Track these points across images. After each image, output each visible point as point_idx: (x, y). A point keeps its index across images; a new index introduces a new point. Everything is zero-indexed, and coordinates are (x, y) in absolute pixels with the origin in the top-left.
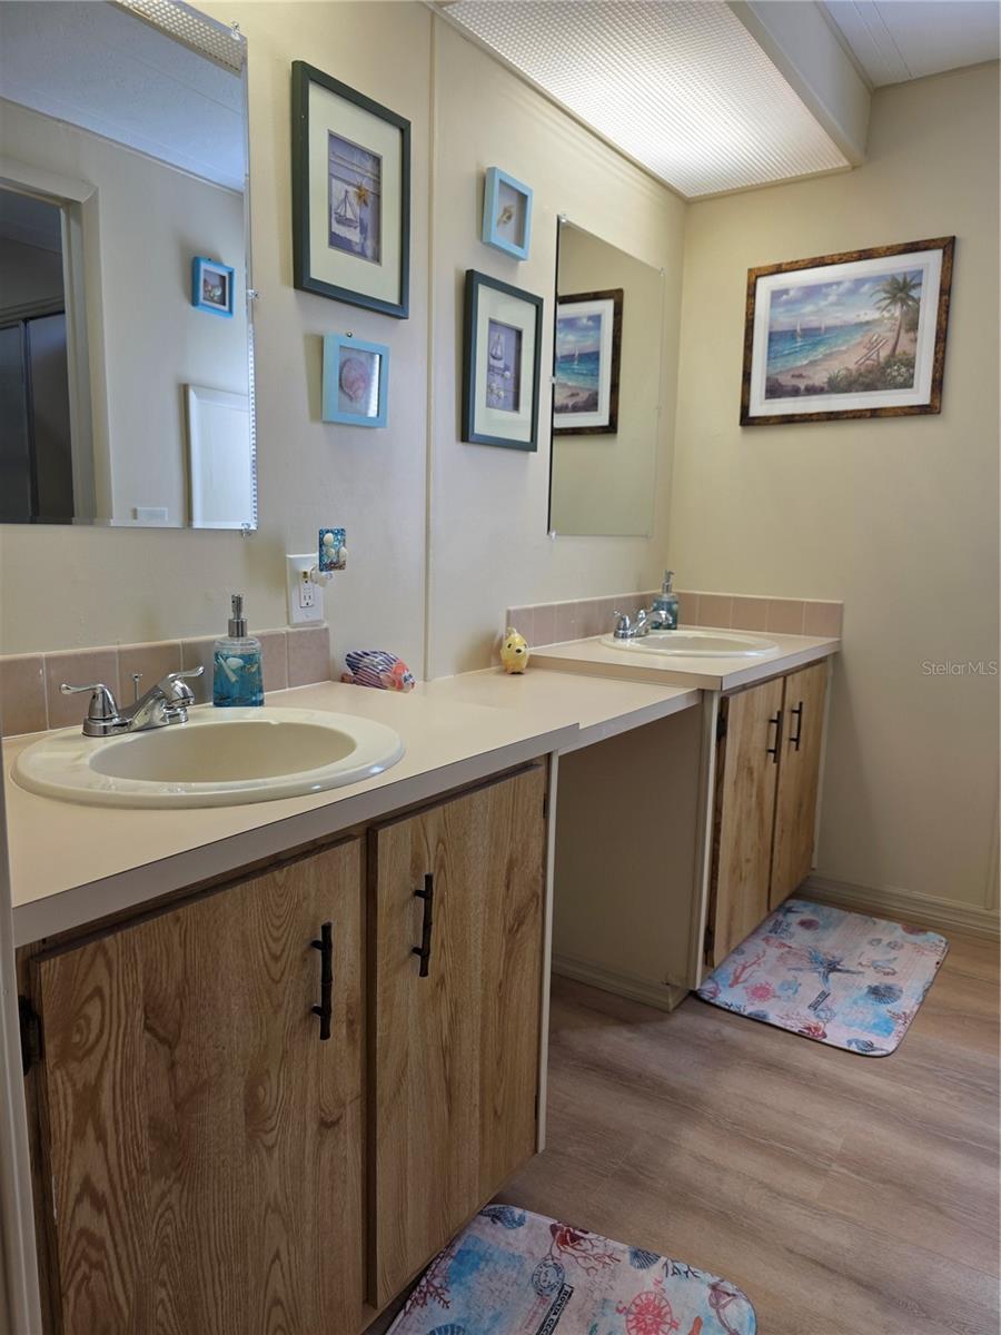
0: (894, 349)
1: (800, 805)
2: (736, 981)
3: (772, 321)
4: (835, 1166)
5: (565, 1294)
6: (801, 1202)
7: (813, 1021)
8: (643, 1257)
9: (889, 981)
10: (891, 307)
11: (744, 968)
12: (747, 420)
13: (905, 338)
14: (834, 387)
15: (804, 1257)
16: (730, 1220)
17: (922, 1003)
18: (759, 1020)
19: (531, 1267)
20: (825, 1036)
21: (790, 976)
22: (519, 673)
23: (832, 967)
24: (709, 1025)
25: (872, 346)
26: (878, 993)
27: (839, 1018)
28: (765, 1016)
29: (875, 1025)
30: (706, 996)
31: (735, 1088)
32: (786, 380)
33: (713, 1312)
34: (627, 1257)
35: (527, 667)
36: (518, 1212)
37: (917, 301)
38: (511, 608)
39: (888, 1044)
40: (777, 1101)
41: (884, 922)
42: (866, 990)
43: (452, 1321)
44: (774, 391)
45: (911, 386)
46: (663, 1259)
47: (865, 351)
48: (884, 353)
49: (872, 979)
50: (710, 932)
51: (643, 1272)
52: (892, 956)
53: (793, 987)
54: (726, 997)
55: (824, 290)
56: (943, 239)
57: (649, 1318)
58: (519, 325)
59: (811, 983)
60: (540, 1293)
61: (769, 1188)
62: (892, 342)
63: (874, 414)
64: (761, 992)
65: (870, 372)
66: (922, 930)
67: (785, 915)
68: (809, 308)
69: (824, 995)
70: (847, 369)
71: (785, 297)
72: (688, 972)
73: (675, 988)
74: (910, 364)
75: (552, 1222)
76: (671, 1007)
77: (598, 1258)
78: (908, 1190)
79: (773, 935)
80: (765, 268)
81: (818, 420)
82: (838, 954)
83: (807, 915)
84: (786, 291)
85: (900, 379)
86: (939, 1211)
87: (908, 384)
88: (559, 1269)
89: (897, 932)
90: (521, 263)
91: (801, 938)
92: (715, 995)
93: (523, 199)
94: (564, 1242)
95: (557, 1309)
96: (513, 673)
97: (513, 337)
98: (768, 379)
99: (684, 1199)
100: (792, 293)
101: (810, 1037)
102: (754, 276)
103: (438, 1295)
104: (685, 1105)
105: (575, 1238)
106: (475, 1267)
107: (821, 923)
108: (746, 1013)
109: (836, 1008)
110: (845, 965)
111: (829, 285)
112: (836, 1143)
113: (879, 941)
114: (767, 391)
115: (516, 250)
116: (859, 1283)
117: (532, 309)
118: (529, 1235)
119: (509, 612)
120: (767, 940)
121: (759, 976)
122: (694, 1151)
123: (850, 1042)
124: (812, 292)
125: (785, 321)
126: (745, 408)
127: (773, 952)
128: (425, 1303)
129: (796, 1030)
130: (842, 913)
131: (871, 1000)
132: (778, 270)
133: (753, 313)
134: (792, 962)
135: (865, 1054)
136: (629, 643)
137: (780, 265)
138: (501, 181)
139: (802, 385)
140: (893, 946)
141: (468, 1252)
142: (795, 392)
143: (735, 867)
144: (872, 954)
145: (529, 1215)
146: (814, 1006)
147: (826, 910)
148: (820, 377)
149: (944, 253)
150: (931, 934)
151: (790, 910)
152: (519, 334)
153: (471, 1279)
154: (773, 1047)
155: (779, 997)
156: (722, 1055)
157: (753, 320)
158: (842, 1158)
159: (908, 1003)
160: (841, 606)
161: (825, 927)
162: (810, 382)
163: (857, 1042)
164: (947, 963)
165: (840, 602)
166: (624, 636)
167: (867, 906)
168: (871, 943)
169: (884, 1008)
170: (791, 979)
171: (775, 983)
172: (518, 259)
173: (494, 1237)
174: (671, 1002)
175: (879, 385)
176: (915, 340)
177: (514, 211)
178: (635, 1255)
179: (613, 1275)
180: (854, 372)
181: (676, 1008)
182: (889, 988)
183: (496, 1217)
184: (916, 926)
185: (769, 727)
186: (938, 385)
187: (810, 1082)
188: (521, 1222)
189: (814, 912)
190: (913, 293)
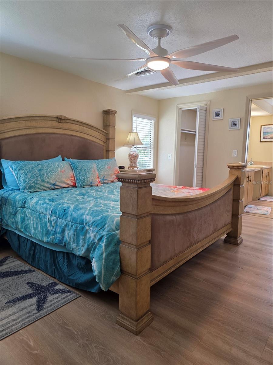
3: (264, 131)
32: (266, 137)
50: (261, 192)
68: (268, 130)
71: (265, 128)
98: (263, 137)
102: (261, 126)
126: (260, 140)
132: (264, 125)
142: (266, 139)
148: (269, 137)
157: (261, 131)
160: (272, 162)
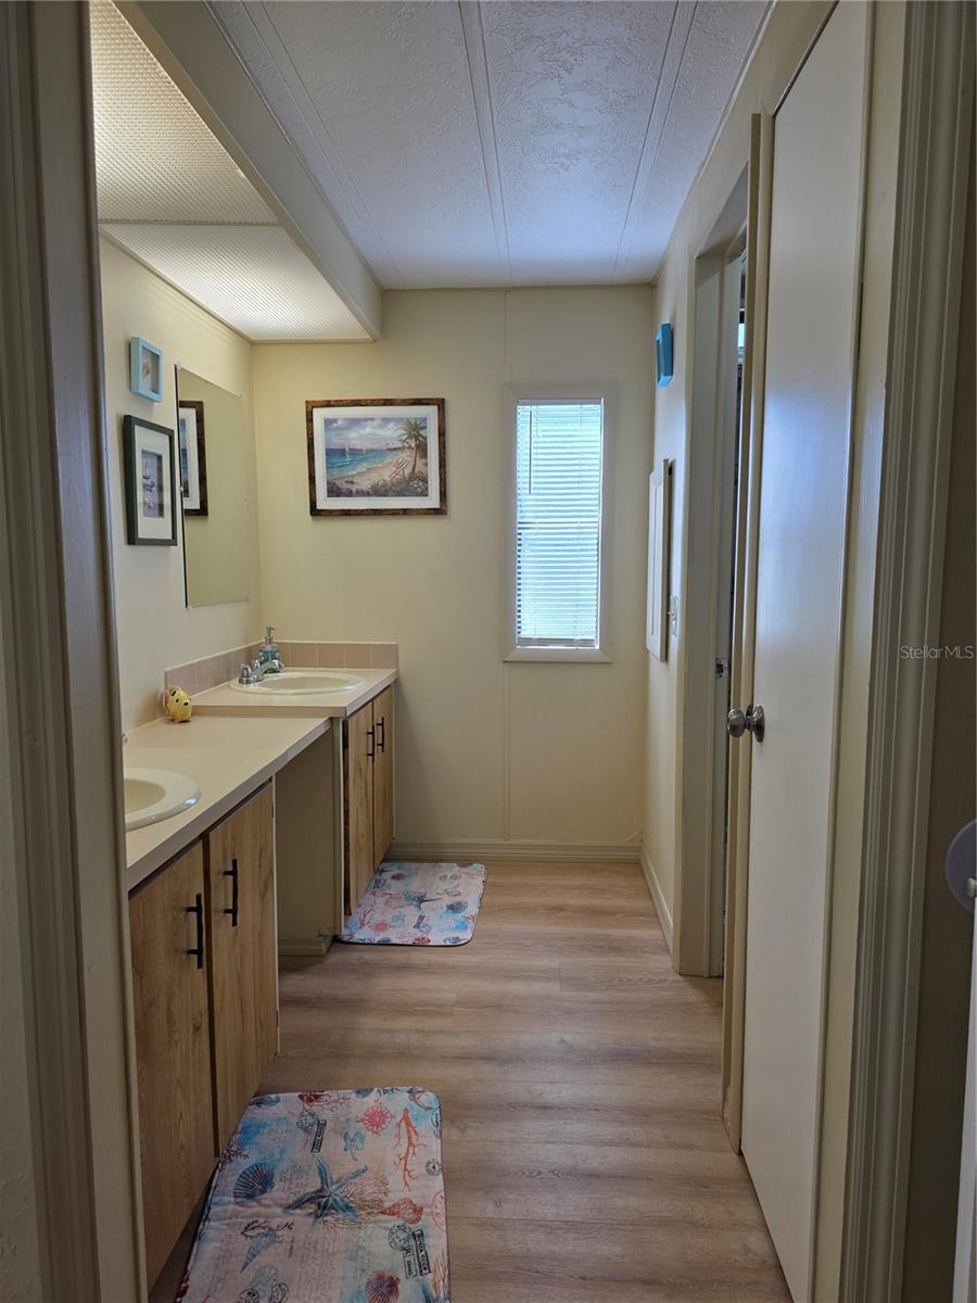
0: (414, 469)
1: (385, 791)
2: (362, 924)
3: (327, 440)
4: (456, 1009)
5: (322, 1126)
6: (442, 1032)
7: (419, 935)
8: (363, 1092)
9: (458, 899)
10: (409, 440)
11: (365, 916)
12: (315, 512)
13: (420, 462)
14: (377, 491)
15: (453, 1057)
16: (405, 1055)
17: (480, 908)
18: (385, 944)
19: (294, 1120)
20: (429, 941)
21: (396, 912)
22: (186, 721)
23: (421, 900)
24: (354, 956)
25: (399, 466)
26: (453, 908)
27: (434, 930)
28: (388, 940)
29: (457, 927)
30: (346, 939)
31: (385, 986)
32: (342, 485)
33: (413, 1103)
34: (353, 1095)
35: (192, 715)
36: (273, 1096)
37: (425, 438)
38: (167, 669)
39: (466, 936)
40: (411, 986)
41: (444, 865)
42: (445, 908)
43: (254, 1162)
44: (333, 491)
45: (427, 495)
46: (376, 1089)
47: (394, 469)
48: (408, 471)
49: (448, 900)
50: (347, 890)
51: (365, 1099)
52: (455, 884)
53: (401, 918)
54: (359, 936)
55: (362, 423)
56: (437, 399)
57: (377, 1119)
58: (159, 452)
59: (411, 914)
60: (305, 1130)
61: (423, 1031)
62: (412, 464)
63: (405, 512)
64: (381, 927)
65: (400, 483)
66: (470, 864)
67: (381, 874)
68: (353, 434)
69: (421, 918)
70: (383, 480)
71: (335, 425)
72: (335, 924)
73: (325, 937)
74: (425, 480)
75: (297, 1094)
76: (325, 951)
77: (336, 1101)
78: (498, 1007)
79: (376, 889)
80: (319, 402)
81: (368, 515)
82: (423, 891)
83: (396, 872)
84: (335, 421)
85: (419, 490)
86: (516, 1012)
87: (424, 493)
88: (312, 1115)
89: (456, 868)
90: (156, 404)
91: (396, 887)
92: (352, 936)
93: (156, 358)
94: (310, 1100)
95: (320, 1133)
96: (182, 722)
97: (155, 461)
98: (328, 483)
99: (374, 1054)
100: (340, 422)
101: (421, 944)
102: (311, 406)
103: (240, 1154)
104: (355, 1005)
105: (316, 1097)
106: (257, 1132)
107: (405, 873)
108: (375, 942)
109: (430, 923)
110: (428, 896)
111: (366, 420)
112: (452, 996)
113: (445, 877)
114: (328, 492)
115: (153, 395)
116: (485, 1059)
117: (167, 438)
118: (287, 1105)
119: (166, 673)
120: (374, 894)
121: (377, 917)
122: (369, 1028)
123: (445, 941)
124: (355, 422)
125: (337, 443)
126: (313, 502)
127: (380, 901)
128: (231, 1161)
129: (410, 943)
130: (417, 865)
131: (450, 913)
132: (326, 404)
133: (312, 434)
134: (394, 903)
135: (456, 945)
136: (252, 687)
137: (329, 401)
138: (144, 348)
139: (354, 488)
140: (455, 877)
141: (249, 1127)
142: (349, 494)
143: (357, 842)
144: (444, 886)
145: (280, 1095)
146: (417, 926)
147: (407, 865)
148: (365, 484)
149: (439, 409)
150: (475, 865)
151: (383, 871)
152: (160, 458)
153: (257, 1139)
154: (399, 956)
155: (393, 927)
156: (368, 971)
157: (313, 439)
158: (458, 1003)
159: (472, 909)
160: (397, 645)
161: (409, 876)
162: (360, 488)
163: (449, 939)
164: (489, 880)
165: (394, 643)
166: (248, 682)
167: (433, 856)
168: (440, 879)
169: (459, 916)
170: (397, 914)
171: (388, 919)
172: (153, 401)
173: (263, 1113)
174: (324, 947)
175: (406, 492)
176: (426, 465)
177: (150, 366)
178: (358, 1092)
179: (348, 1106)
180: (389, 484)
181: (328, 950)
182: (459, 903)
183: (259, 1104)
184: (465, 862)
185: (368, 738)
186: (443, 495)
187: (427, 969)
188: (278, 1100)
189: (399, 869)
190: (422, 432)
